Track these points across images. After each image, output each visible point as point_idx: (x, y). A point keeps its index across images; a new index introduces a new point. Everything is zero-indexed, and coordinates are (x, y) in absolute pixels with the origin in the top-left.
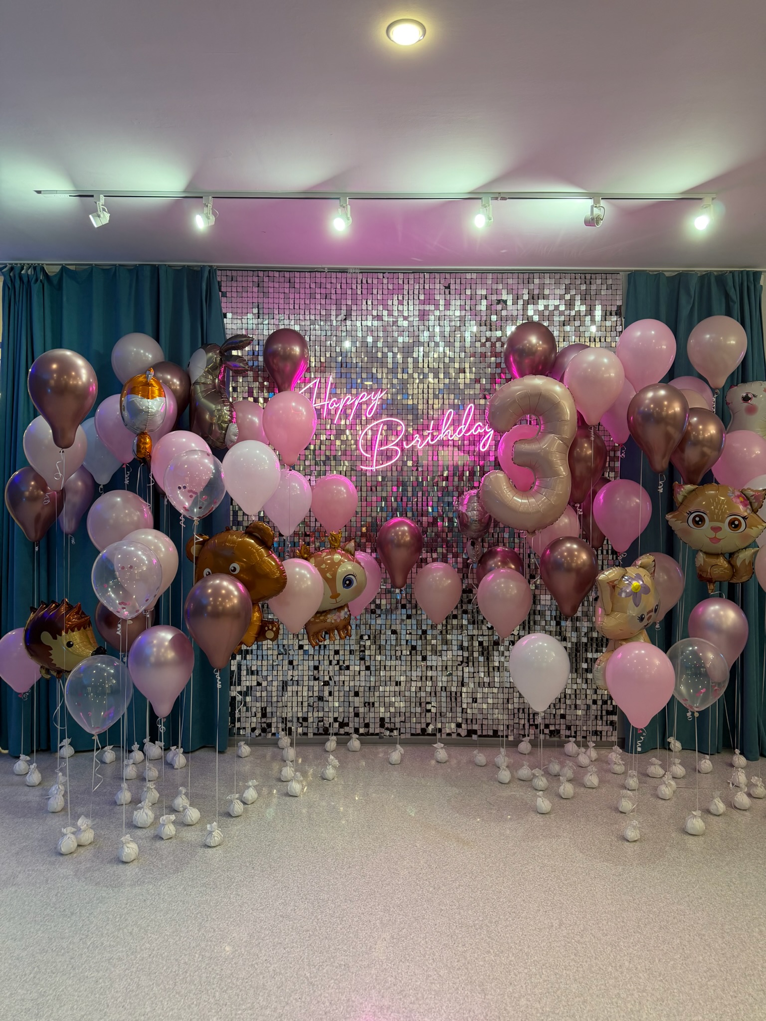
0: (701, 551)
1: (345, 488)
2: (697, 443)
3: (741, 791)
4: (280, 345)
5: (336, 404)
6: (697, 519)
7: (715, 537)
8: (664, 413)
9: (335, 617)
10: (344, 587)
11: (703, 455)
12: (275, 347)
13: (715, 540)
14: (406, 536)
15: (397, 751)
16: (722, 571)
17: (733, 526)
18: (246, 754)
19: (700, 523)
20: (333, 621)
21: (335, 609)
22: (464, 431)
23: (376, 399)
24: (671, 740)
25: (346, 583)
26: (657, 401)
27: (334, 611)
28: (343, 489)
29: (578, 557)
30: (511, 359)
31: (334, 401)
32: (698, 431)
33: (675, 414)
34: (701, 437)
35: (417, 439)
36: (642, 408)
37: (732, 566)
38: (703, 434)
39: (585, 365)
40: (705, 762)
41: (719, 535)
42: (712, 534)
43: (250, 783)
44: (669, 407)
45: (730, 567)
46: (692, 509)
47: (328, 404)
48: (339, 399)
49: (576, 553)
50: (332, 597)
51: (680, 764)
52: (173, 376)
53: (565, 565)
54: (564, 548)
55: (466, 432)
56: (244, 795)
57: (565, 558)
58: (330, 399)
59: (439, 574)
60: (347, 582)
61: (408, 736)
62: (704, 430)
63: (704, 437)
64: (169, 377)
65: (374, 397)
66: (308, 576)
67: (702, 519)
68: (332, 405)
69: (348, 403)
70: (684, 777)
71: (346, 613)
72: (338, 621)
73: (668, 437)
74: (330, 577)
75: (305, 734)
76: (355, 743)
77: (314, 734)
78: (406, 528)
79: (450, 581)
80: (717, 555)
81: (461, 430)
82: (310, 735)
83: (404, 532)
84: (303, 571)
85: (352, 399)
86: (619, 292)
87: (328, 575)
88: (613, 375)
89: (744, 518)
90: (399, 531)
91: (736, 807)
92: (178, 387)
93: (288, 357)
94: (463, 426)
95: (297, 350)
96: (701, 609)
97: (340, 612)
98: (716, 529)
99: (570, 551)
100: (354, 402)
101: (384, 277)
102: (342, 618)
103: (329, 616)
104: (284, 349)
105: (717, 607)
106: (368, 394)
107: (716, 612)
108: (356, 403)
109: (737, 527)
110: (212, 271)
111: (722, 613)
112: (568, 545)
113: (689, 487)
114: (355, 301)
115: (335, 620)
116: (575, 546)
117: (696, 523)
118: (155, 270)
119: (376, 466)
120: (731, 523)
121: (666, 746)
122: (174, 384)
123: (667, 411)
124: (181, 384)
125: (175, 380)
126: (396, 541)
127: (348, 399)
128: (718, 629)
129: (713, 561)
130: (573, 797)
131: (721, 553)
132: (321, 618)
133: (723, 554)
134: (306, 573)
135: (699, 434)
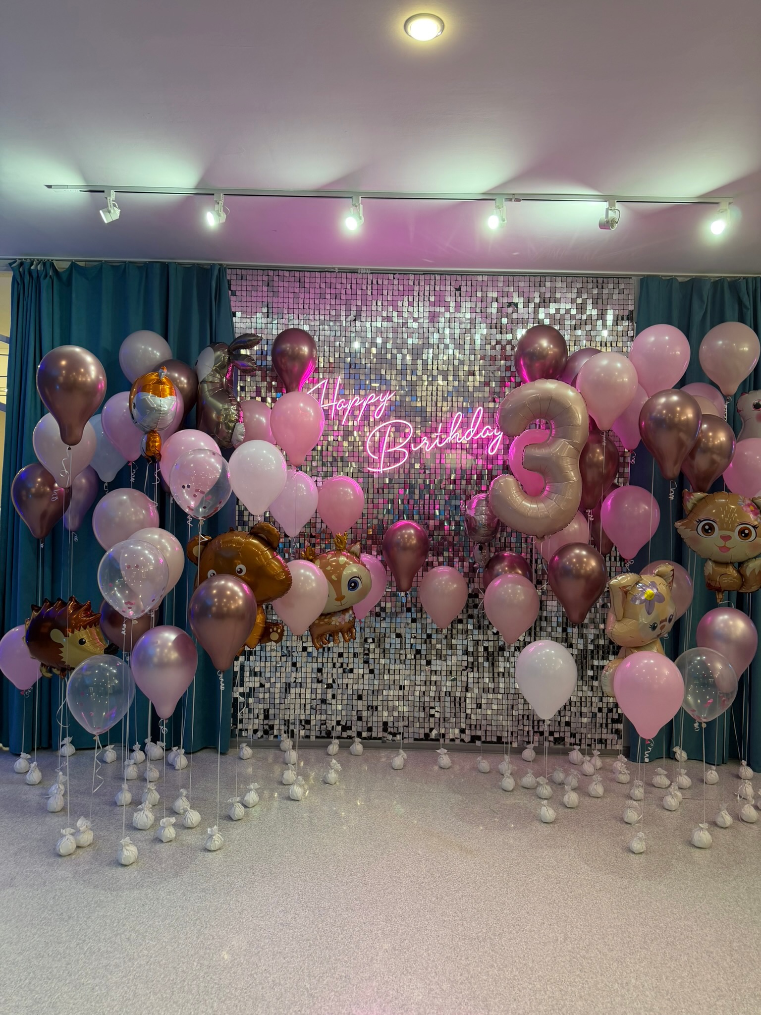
0: (710, 559)
1: (352, 490)
2: (707, 450)
3: (748, 803)
4: (289, 345)
5: (344, 405)
6: (707, 527)
7: (725, 546)
8: (676, 420)
9: (339, 620)
10: (349, 589)
11: (713, 462)
12: (284, 346)
13: (724, 549)
14: (413, 539)
15: (400, 756)
16: (731, 580)
17: (743, 535)
18: (248, 756)
19: (710, 531)
20: (338, 624)
21: (339, 611)
22: (472, 434)
23: (384, 401)
24: (677, 750)
25: (351, 586)
26: (670, 407)
27: (339, 614)
28: (349, 490)
29: (587, 563)
30: (522, 362)
31: (343, 402)
32: (707, 438)
33: (687, 420)
34: (710, 444)
35: (425, 441)
36: (654, 414)
37: (742, 575)
38: (713, 441)
39: (598, 370)
40: (711, 773)
41: (729, 544)
42: (722, 543)
43: (252, 786)
44: (682, 413)
45: (739, 576)
46: (702, 517)
47: (336, 405)
48: (348, 400)
49: (585, 560)
50: (337, 600)
51: (686, 774)
52: (180, 374)
53: (574, 571)
54: (573, 554)
55: (474, 436)
56: (245, 799)
57: (574, 564)
58: (338, 399)
59: (445, 578)
60: (353, 585)
61: (411, 741)
62: (714, 437)
63: (714, 445)
64: (176, 375)
65: (382, 399)
66: (313, 577)
67: (712, 528)
68: (340, 406)
69: (357, 404)
70: (689, 788)
71: (350, 616)
72: (343, 623)
73: (681, 444)
74: (336, 579)
75: (308, 737)
76: (358, 747)
77: (317, 737)
78: (412, 531)
79: (455, 586)
80: (726, 564)
81: (469, 434)
82: (313, 738)
83: (410, 535)
84: (308, 573)
85: (360, 400)
86: (631, 297)
87: (333, 577)
88: (626, 380)
89: (754, 527)
90: (405, 534)
91: (743, 820)
92: (185, 386)
93: (296, 357)
94: (471, 430)
95: (305, 350)
96: (710, 619)
97: (345, 614)
98: (726, 538)
99: (580, 558)
100: (362, 403)
101: (394, 278)
102: (347, 621)
103: (333, 618)
104: (293, 349)
105: (726, 617)
106: (377, 396)
107: (725, 622)
108: (364, 405)
109: (747, 536)
110: (222, 269)
111: (731, 623)
112: (577, 551)
113: (699, 495)
114: (365, 301)
115: (340, 623)
116: (584, 553)
117: (705, 531)
118: (165, 267)
119: (384, 468)
120: (741, 532)
121: (671, 756)
122: (181, 382)
123: (680, 417)
124: (188, 383)
125: (182, 379)
126: (402, 544)
127: (356, 400)
128: (727, 639)
129: (722, 570)
130: (577, 807)
131: (731, 563)
132: (326, 620)
133: (732, 563)
134: (311, 574)
135: (708, 441)
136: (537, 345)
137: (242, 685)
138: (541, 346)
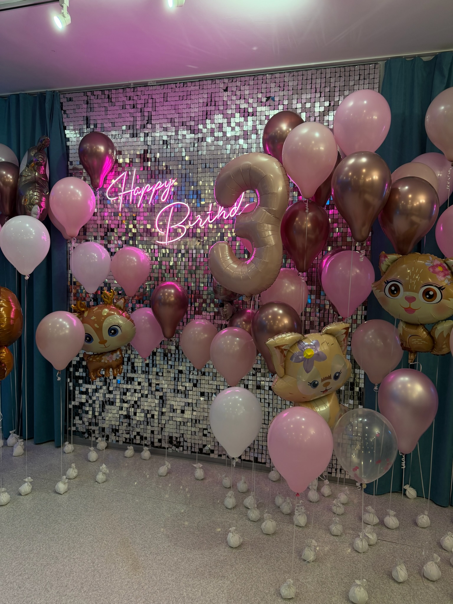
0: (402, 321)
1: (136, 259)
2: (407, 213)
4: (88, 145)
5: (139, 192)
6: (393, 288)
7: (410, 307)
8: (361, 181)
9: (108, 359)
10: (109, 335)
11: (412, 223)
12: (85, 146)
13: (409, 310)
14: (171, 297)
15: (165, 466)
16: (420, 341)
17: (428, 296)
18: (69, 452)
19: (395, 292)
20: (106, 362)
22: (236, 212)
23: (168, 187)
24: (407, 487)
25: (111, 332)
26: (356, 169)
27: (108, 354)
28: (134, 258)
29: (280, 321)
31: (138, 189)
32: (406, 199)
33: (372, 182)
34: (409, 206)
35: (199, 219)
36: (341, 177)
37: (432, 338)
38: (412, 203)
41: (413, 305)
42: (407, 304)
44: (367, 174)
45: (428, 337)
46: (389, 279)
47: (133, 192)
48: (141, 188)
49: (279, 317)
50: (100, 343)
52: (7, 173)
53: (268, 327)
54: (271, 311)
57: (269, 320)
58: (134, 188)
59: (199, 329)
60: (113, 331)
62: (414, 199)
63: (413, 207)
64: (4, 173)
65: (167, 184)
67: (397, 289)
68: (136, 192)
69: (148, 190)
71: (118, 356)
72: (111, 361)
73: (367, 205)
74: (98, 327)
75: (118, 441)
76: (146, 453)
77: (123, 442)
78: (173, 291)
79: (206, 336)
80: (416, 325)
82: (121, 443)
83: (170, 294)
85: (150, 187)
87: (96, 325)
89: (440, 289)
90: (167, 292)
92: (11, 180)
93: (96, 154)
94: (235, 208)
95: (102, 148)
96: (392, 377)
97: (112, 354)
98: (411, 299)
99: (275, 315)
100: (152, 190)
101: (176, 87)
102: (114, 360)
103: (103, 357)
104: (91, 148)
105: (407, 379)
106: (162, 183)
107: (404, 384)
108: (154, 190)
109: (432, 297)
110: (54, 95)
111: (409, 385)
112: (276, 309)
115: (108, 361)
116: (281, 312)
117: (392, 292)
119: (168, 241)
120: (426, 293)
122: (8, 178)
123: (364, 179)
124: (13, 179)
125: (9, 175)
126: (162, 300)
127: (148, 187)
128: (405, 402)
129: (412, 331)
131: (421, 324)
133: (423, 325)
135: (407, 202)
136: (277, 129)
137: (74, 400)
138: (281, 130)
